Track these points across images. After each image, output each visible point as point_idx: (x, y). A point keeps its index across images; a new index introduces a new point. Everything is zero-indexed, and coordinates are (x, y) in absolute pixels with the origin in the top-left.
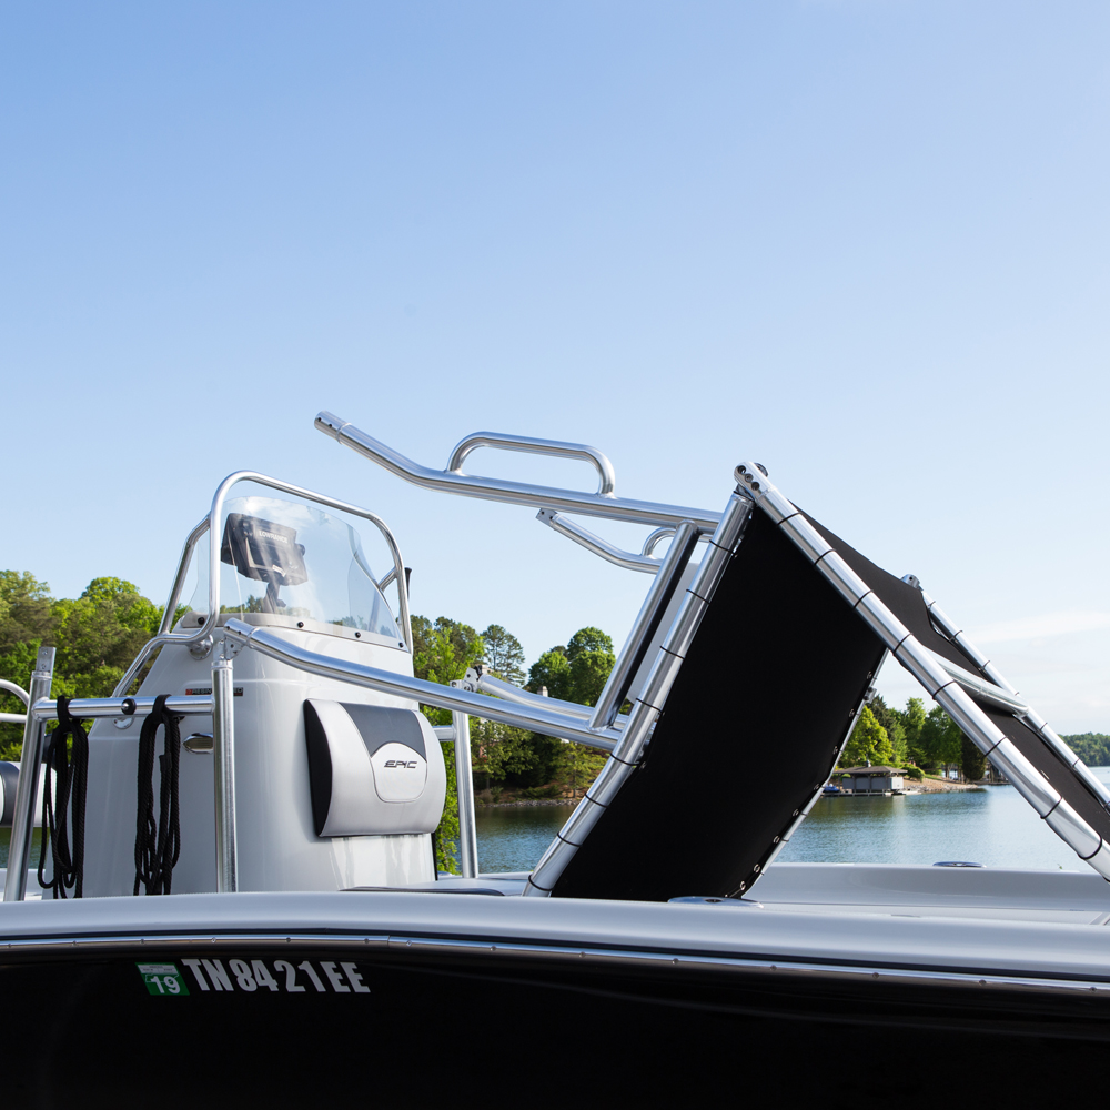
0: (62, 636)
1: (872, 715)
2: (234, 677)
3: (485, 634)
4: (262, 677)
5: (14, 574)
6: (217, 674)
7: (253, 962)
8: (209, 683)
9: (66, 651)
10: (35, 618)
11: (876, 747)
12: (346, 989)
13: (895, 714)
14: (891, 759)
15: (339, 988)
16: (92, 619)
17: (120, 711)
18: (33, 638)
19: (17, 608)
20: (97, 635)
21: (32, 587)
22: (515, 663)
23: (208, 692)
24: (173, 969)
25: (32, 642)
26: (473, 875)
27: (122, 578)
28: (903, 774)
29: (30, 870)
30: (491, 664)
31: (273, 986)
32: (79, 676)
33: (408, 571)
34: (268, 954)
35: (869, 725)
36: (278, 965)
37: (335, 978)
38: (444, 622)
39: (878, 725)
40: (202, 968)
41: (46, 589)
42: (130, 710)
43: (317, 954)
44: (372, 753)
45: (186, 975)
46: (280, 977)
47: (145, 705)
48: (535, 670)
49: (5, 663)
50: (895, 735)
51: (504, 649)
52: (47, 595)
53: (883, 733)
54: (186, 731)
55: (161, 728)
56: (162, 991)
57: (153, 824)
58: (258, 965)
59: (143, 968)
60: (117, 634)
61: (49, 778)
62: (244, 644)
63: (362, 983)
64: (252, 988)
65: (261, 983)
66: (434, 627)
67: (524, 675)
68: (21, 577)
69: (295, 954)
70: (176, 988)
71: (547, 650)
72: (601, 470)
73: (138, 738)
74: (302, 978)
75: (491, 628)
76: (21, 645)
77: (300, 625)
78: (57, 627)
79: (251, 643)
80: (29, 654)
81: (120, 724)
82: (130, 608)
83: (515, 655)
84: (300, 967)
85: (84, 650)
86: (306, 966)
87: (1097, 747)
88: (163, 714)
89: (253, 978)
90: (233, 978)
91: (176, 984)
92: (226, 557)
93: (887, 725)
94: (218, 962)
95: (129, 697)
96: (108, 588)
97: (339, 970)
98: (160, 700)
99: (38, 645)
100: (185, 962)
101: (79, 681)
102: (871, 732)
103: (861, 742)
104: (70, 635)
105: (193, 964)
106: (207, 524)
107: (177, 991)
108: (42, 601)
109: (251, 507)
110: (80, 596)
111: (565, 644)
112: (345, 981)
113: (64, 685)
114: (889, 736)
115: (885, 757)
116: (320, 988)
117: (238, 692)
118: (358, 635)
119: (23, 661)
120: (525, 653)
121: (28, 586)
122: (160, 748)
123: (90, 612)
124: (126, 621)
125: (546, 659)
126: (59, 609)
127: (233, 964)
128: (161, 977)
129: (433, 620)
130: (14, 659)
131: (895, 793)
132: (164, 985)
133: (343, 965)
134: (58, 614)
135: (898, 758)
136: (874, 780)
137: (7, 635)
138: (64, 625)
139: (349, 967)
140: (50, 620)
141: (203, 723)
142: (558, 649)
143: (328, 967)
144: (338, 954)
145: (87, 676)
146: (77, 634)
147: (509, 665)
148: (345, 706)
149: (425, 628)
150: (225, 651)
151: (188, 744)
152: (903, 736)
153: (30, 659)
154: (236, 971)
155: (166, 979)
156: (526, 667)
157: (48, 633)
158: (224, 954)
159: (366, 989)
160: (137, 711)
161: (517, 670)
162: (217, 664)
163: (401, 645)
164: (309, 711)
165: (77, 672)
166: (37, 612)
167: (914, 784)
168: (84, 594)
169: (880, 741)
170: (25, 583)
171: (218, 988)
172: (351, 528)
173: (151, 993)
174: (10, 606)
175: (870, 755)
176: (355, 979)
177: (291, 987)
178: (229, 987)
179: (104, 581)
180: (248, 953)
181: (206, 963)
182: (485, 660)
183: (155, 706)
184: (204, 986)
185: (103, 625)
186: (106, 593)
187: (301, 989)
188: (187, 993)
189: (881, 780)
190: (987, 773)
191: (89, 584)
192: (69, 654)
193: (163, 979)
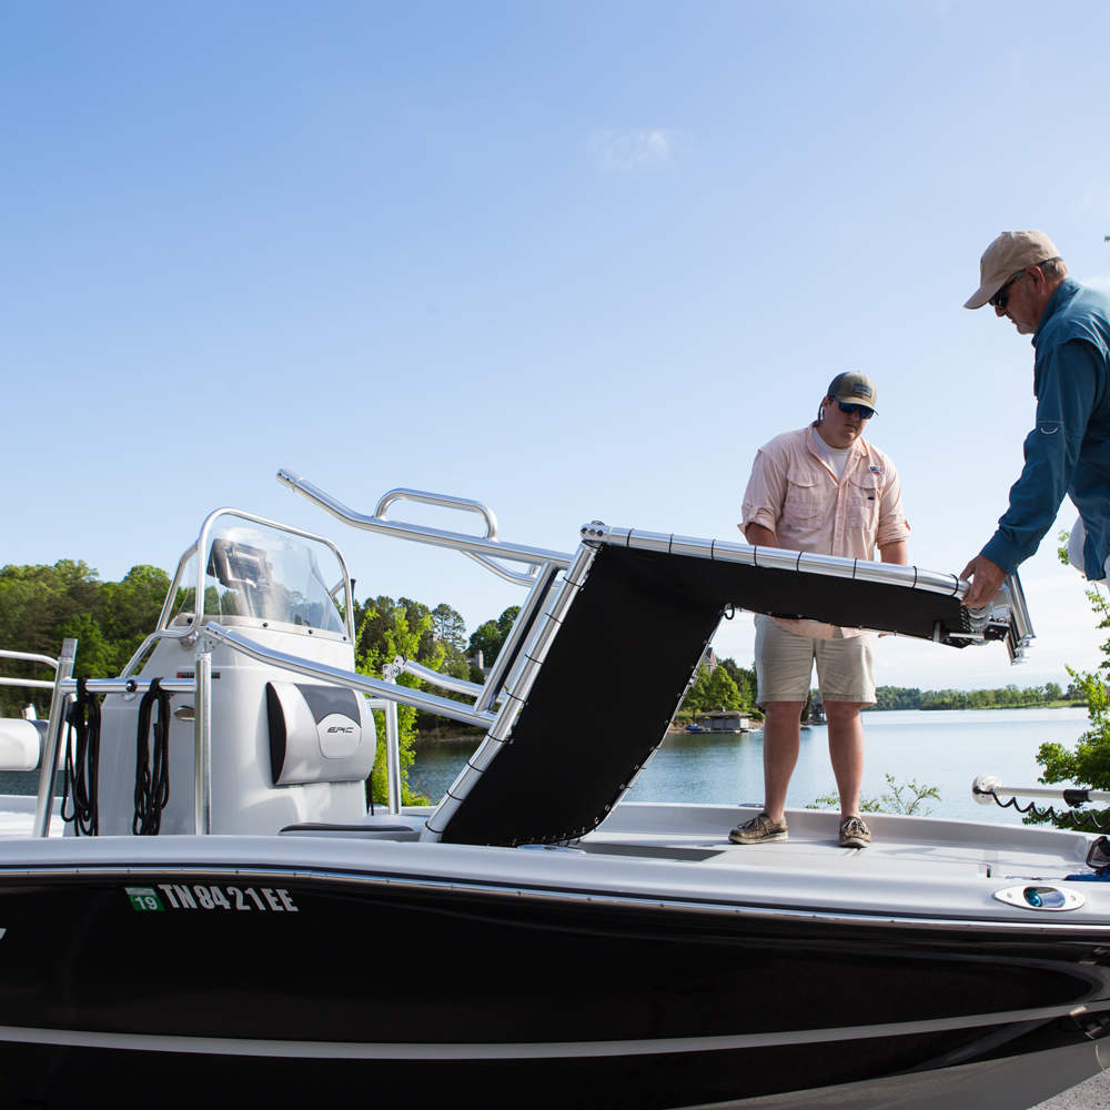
0: (108, 610)
1: (726, 673)
2: (213, 664)
3: (436, 610)
4: (235, 664)
5: (71, 562)
6: (198, 663)
7: (211, 888)
8: (191, 668)
9: (111, 622)
10: (87, 596)
11: (729, 697)
12: (281, 908)
13: (743, 672)
14: (740, 706)
15: (275, 908)
16: (131, 598)
17: (124, 689)
18: (85, 611)
19: (73, 588)
20: (136, 610)
21: (85, 572)
22: (458, 633)
23: (189, 676)
24: (152, 891)
25: (84, 615)
26: (397, 811)
27: (155, 566)
28: (749, 717)
29: (55, 798)
30: (440, 634)
31: (227, 905)
32: (121, 641)
33: (353, 582)
34: (223, 883)
35: (724, 680)
36: (230, 890)
37: (272, 901)
38: (404, 602)
39: (730, 680)
40: (173, 891)
41: (96, 574)
42: (132, 689)
43: (258, 883)
44: (318, 722)
45: (161, 896)
46: (232, 899)
47: (144, 687)
48: (474, 638)
49: (63, 631)
50: (743, 687)
51: (450, 622)
52: (97, 579)
53: (734, 686)
54: (175, 705)
55: (156, 702)
56: (144, 907)
57: (149, 774)
58: (215, 890)
59: (130, 891)
60: (151, 609)
61: (70, 734)
62: (219, 642)
63: (292, 904)
64: (211, 906)
65: (218, 903)
66: (397, 605)
67: (465, 642)
68: (76, 564)
69: (242, 883)
70: (154, 906)
71: (483, 623)
72: (487, 520)
73: (138, 708)
74: (248, 900)
75: (441, 606)
76: (76, 617)
77: (265, 625)
78: (104, 603)
79: (225, 641)
80: (82, 624)
81: (127, 697)
82: (162, 589)
83: (459, 627)
84: (247, 892)
85: (126, 621)
86: (250, 891)
87: (891, 696)
88: (157, 693)
89: (212, 899)
90: (197, 899)
91: (154, 903)
92: (210, 571)
93: (737, 680)
94: (185, 887)
95: (130, 678)
96: (144, 573)
97: (275, 894)
98: (155, 682)
99: (89, 617)
100: (161, 887)
101: (121, 646)
102: (724, 685)
103: (718, 693)
104: (114, 610)
105: (167, 888)
106: (195, 547)
107: (155, 908)
108: (92, 583)
109: (233, 535)
110: (122, 579)
111: (497, 618)
112: (280, 903)
113: (109, 648)
114: (739, 689)
115: (736, 704)
116: (262, 907)
117: (215, 676)
118: (310, 632)
119: (77, 629)
120: (466, 625)
121: (82, 571)
122: (154, 718)
123: (131, 591)
124: (158, 599)
125: (482, 630)
126: (106, 589)
127: (197, 889)
128: (143, 897)
129: (396, 600)
130: (70, 628)
131: (743, 731)
132: (145, 903)
133: (278, 891)
134: (106, 593)
135: (745, 705)
136: (728, 721)
137: (65, 610)
138: (110, 602)
139: (282, 893)
140: (99, 598)
141: (190, 701)
142: (492, 622)
143: (267, 892)
144: (274, 884)
145: (127, 641)
146: (120, 609)
147: (454, 634)
148: (297, 685)
149: (390, 606)
150: (205, 646)
151: (177, 714)
152: (749, 688)
153: (83, 628)
154: (199, 894)
155: (147, 899)
156: (466, 636)
157: (97, 608)
158: (190, 882)
159: (295, 909)
160: (138, 689)
161: (460, 638)
162: (199, 655)
163: (345, 639)
164: (270, 689)
165: (120, 638)
166: (88, 592)
167: (757, 724)
168: (126, 578)
169: (732, 692)
170: (79, 569)
171: (186, 906)
172: (310, 550)
173: (136, 908)
174: (68, 587)
175: (724, 702)
176: (287, 901)
177: (240, 906)
178: (194, 906)
179: (142, 568)
180: (207, 881)
181: (176, 888)
182: (436, 630)
183: (151, 687)
184: (176, 905)
185: (140, 601)
186: (143, 577)
187: (248, 908)
188: (163, 909)
189: (732, 721)
190: (810, 715)
191: (129, 570)
192: (113, 624)
193: (145, 899)
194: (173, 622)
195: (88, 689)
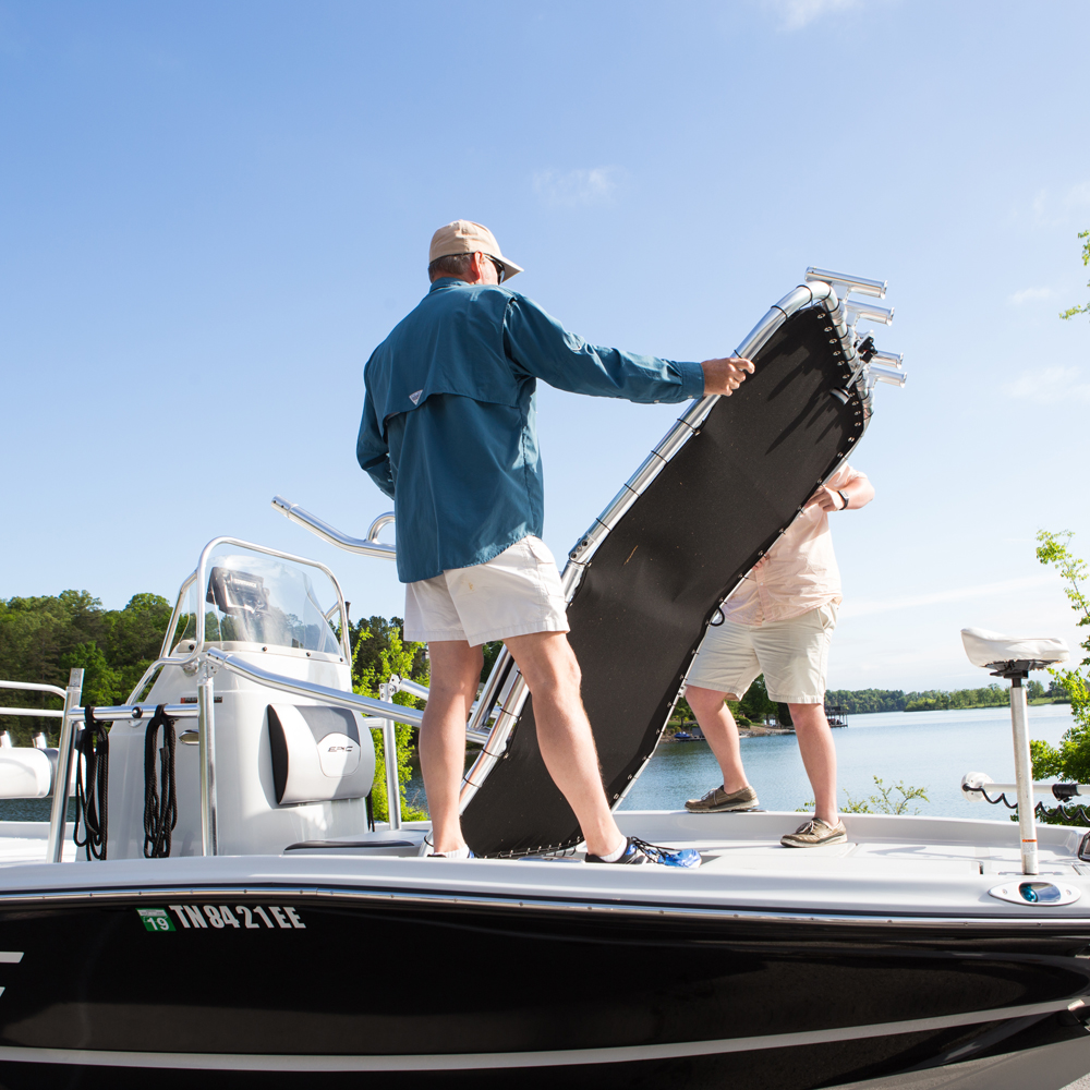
0: (112, 638)
2: (215, 688)
4: (236, 688)
5: (75, 592)
6: (201, 688)
7: (221, 907)
8: (194, 693)
9: (115, 649)
10: (91, 625)
12: (288, 926)
15: (283, 925)
16: (133, 625)
17: (130, 716)
18: (90, 640)
19: (77, 618)
20: (138, 637)
21: (88, 602)
23: (192, 701)
24: (163, 912)
25: (89, 643)
27: (156, 594)
29: (67, 823)
31: (236, 924)
32: (125, 668)
33: (347, 604)
34: (231, 902)
36: (239, 909)
37: (280, 918)
38: (396, 621)
40: (184, 912)
42: (138, 715)
43: (266, 902)
44: (318, 742)
45: (173, 916)
46: (241, 918)
47: (149, 714)
49: (69, 659)
52: (100, 608)
54: (179, 729)
55: (161, 728)
56: (156, 928)
57: (157, 798)
58: (224, 909)
59: (142, 912)
60: (153, 635)
61: (80, 760)
62: (221, 666)
63: (300, 921)
64: (221, 925)
65: (227, 922)
66: (389, 625)
68: (80, 594)
69: (251, 902)
70: (166, 926)
73: (144, 734)
74: (256, 918)
76: (81, 645)
77: (264, 649)
78: (107, 632)
79: (226, 665)
80: (87, 652)
81: (133, 723)
82: (162, 615)
84: (255, 911)
85: (129, 648)
86: (259, 910)
87: (875, 699)
88: (162, 719)
89: (221, 918)
90: (207, 919)
91: (166, 923)
92: (209, 599)
94: (195, 908)
95: (136, 705)
96: (146, 601)
97: (282, 912)
98: (160, 709)
99: (94, 645)
100: (172, 908)
101: (125, 672)
104: (117, 637)
105: (178, 909)
106: (195, 575)
107: (167, 928)
108: (96, 612)
109: (230, 564)
110: (124, 607)
112: (287, 920)
113: (113, 675)
116: (270, 925)
117: (218, 700)
118: (308, 655)
119: (83, 657)
121: (86, 601)
122: (160, 742)
123: (133, 619)
124: (159, 625)
126: (108, 618)
127: (207, 909)
129: (388, 620)
130: (75, 656)
132: (157, 924)
133: (285, 908)
134: (109, 622)
137: (70, 639)
138: (113, 630)
139: (290, 911)
140: (102, 626)
141: (193, 725)
143: (275, 910)
144: (282, 902)
146: (122, 636)
148: (297, 707)
149: (383, 625)
150: (207, 672)
151: (181, 738)
153: (88, 656)
154: (209, 914)
155: (158, 920)
157: (101, 637)
158: (199, 902)
159: (303, 926)
160: (144, 715)
162: (201, 681)
163: (341, 660)
164: (271, 712)
165: (123, 665)
166: (92, 621)
167: (744, 730)
168: (128, 606)
170: (83, 599)
171: (197, 926)
172: (305, 575)
173: (148, 929)
174: (73, 616)
176: (295, 918)
177: (249, 924)
178: (205, 925)
179: (143, 596)
180: (217, 901)
181: (187, 908)
183: (156, 713)
184: (186, 925)
185: (141, 628)
186: (144, 605)
187: (256, 926)
188: (174, 930)
191: (131, 598)
192: (117, 652)
193: (156, 919)
194: (175, 649)
195: (96, 716)
